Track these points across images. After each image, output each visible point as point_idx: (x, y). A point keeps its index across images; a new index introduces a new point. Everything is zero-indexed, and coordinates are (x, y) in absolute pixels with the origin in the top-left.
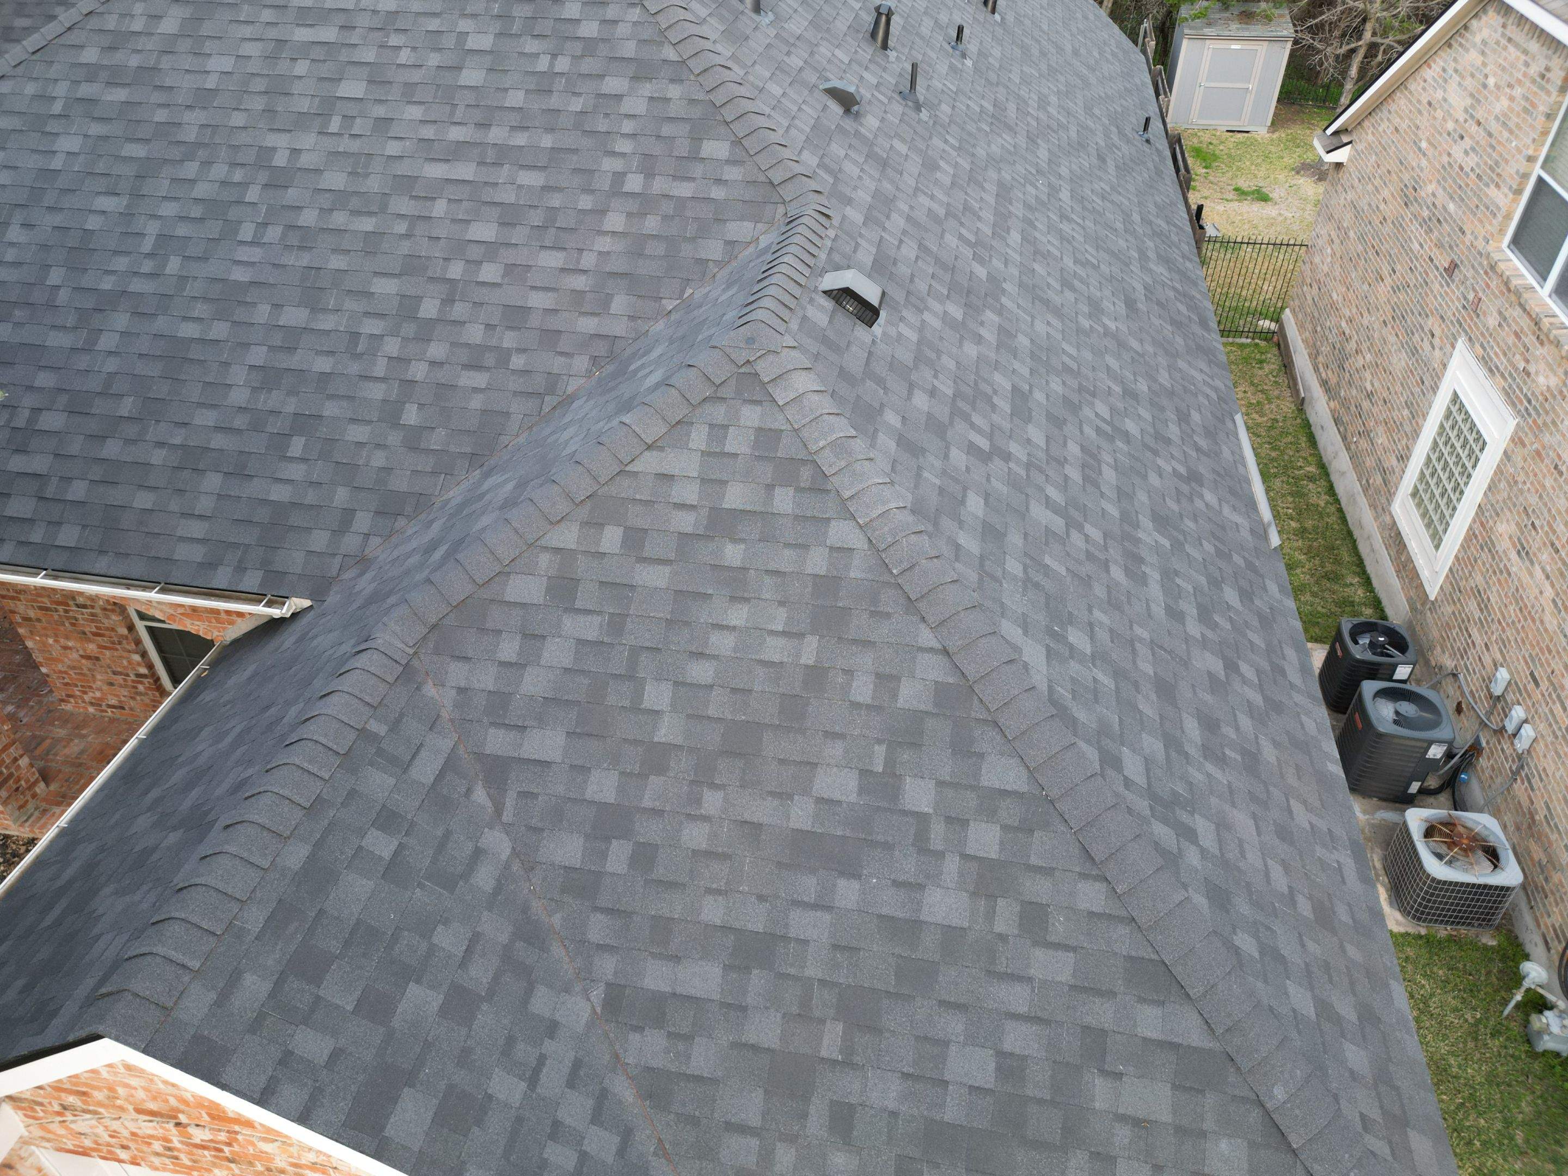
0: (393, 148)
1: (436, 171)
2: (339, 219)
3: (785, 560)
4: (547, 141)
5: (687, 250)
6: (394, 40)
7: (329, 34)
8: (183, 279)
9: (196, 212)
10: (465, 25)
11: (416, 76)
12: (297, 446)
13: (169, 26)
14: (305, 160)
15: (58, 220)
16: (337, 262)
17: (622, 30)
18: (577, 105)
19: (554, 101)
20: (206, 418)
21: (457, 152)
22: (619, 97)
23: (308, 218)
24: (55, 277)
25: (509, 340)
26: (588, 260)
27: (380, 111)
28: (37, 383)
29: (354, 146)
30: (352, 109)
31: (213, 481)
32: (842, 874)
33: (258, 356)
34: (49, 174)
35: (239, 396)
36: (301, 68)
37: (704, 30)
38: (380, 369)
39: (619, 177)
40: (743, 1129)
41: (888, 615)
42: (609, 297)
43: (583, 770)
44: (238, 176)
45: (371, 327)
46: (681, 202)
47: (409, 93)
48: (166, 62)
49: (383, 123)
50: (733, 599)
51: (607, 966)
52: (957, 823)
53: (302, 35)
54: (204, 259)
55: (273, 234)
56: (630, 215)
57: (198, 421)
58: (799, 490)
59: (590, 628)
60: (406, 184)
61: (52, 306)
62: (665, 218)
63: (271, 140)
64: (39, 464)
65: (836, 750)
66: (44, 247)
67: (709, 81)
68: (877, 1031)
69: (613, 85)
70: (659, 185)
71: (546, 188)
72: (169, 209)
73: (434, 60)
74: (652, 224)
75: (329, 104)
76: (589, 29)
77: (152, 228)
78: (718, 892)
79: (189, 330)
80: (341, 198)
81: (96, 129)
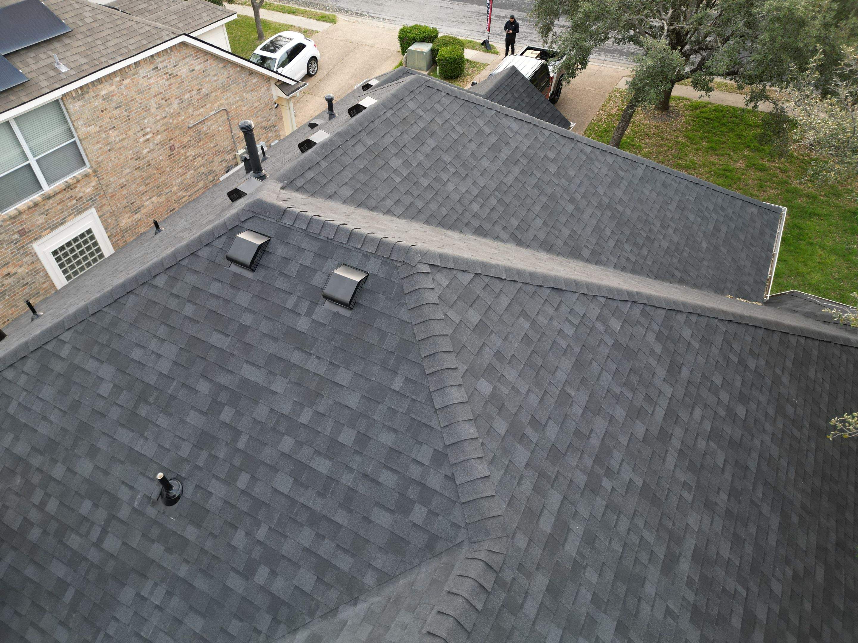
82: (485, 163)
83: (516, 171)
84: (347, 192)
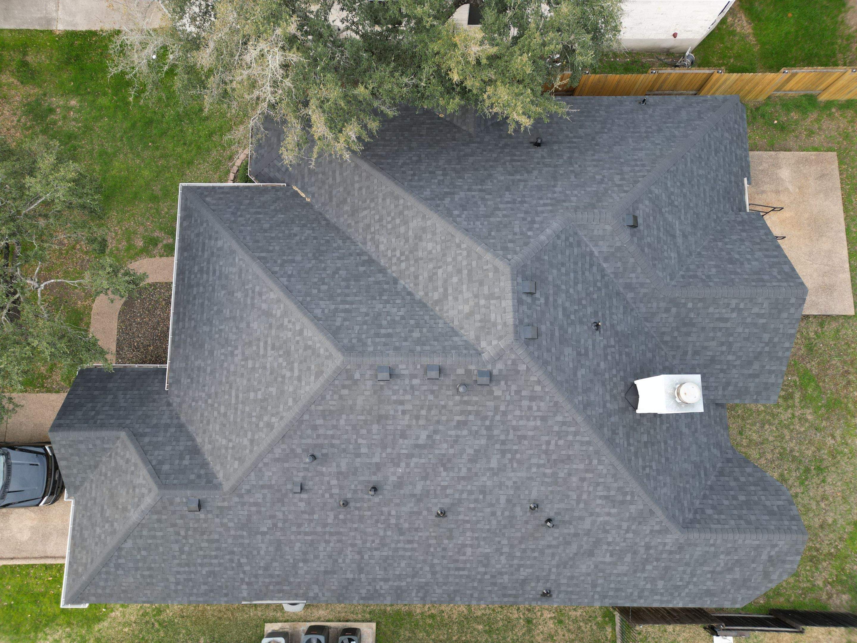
0: (238, 380)
1: (233, 394)
7: (262, 352)
10: (263, 389)
14: (236, 358)
17: (260, 434)
18: (245, 426)
21: (237, 397)
23: (225, 365)
26: (217, 437)
46: (226, 458)
47: (249, 380)
49: (242, 375)
53: (262, 344)
63: (240, 347)
69: (249, 434)
70: (230, 451)
73: (256, 383)
76: (261, 424)
80: (228, 371)
82: (364, 310)
83: (348, 299)
84: (456, 339)
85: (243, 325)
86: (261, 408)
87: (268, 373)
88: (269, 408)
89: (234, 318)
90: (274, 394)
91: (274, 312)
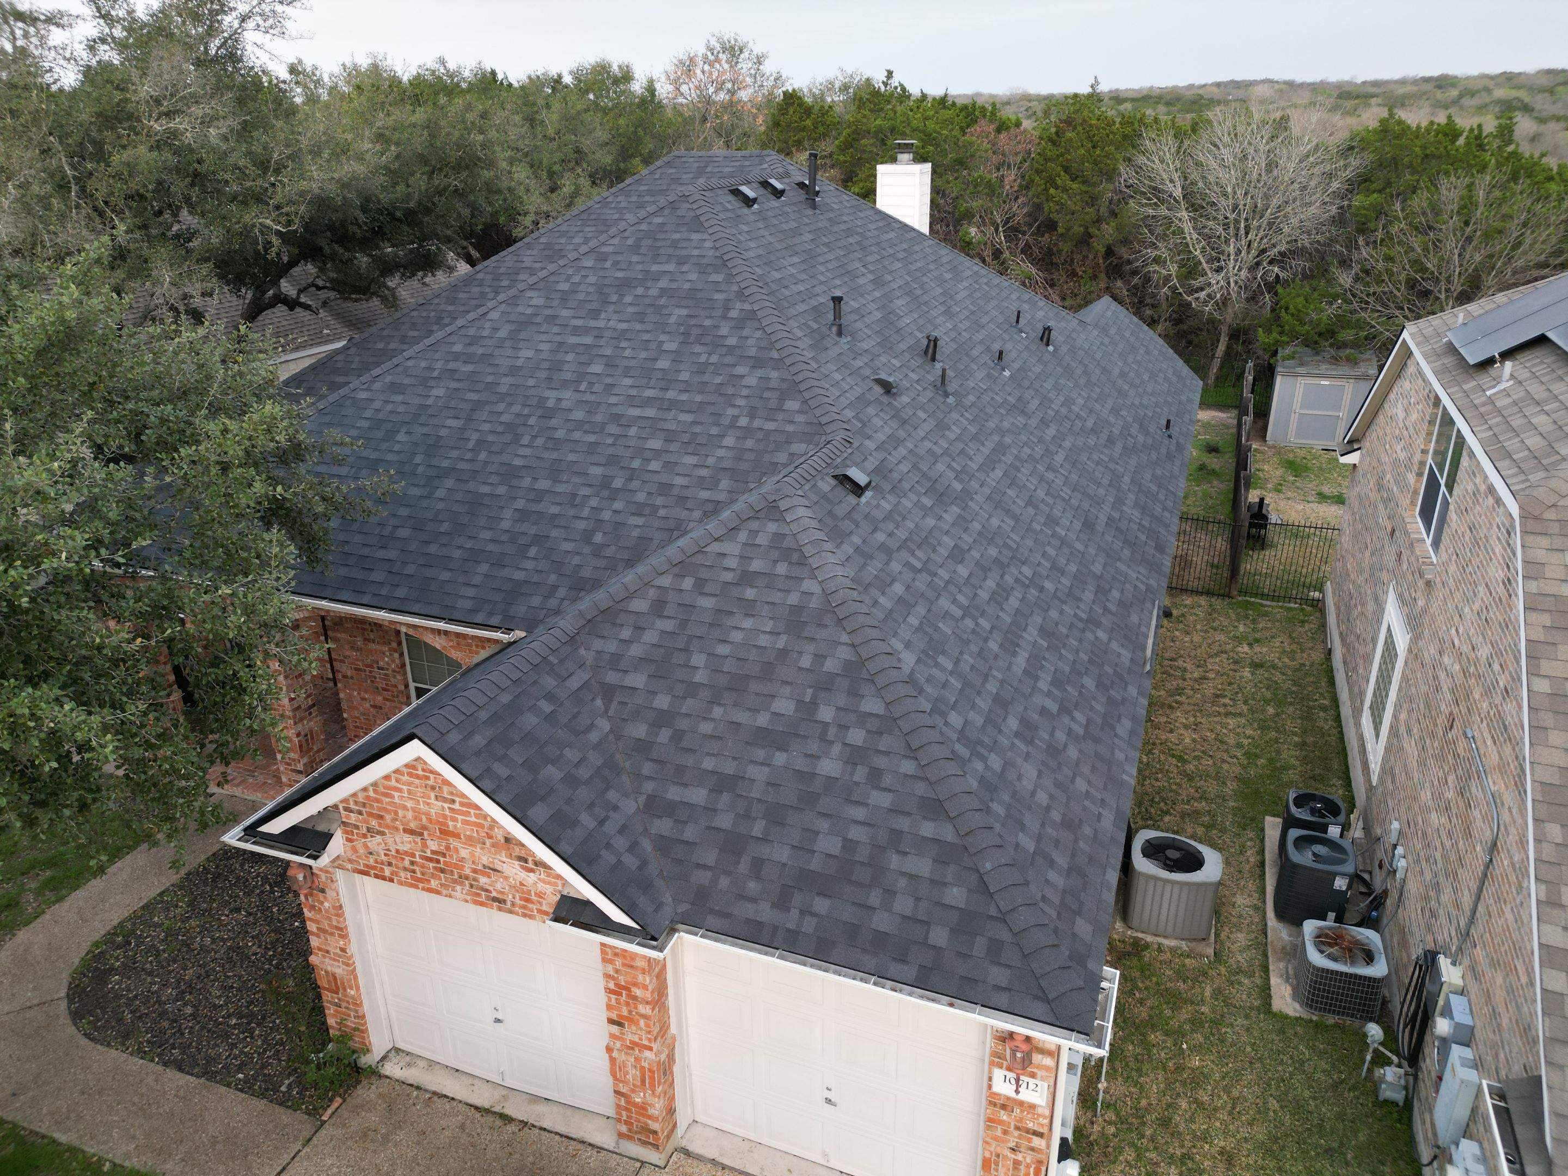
0: (613, 400)
1: (634, 412)
2: (577, 435)
3: (777, 597)
4: (699, 398)
5: (767, 458)
6: (623, 344)
7: (588, 340)
8: (486, 463)
9: (500, 429)
10: (663, 338)
11: (632, 363)
12: (532, 552)
13: (502, 334)
14: (564, 405)
15: (425, 430)
16: (572, 457)
17: (750, 342)
18: (718, 380)
19: (706, 378)
20: (487, 535)
21: (648, 402)
22: (742, 377)
23: (560, 434)
24: (418, 459)
25: (659, 501)
26: (710, 461)
27: (609, 380)
28: (399, 513)
29: (592, 398)
30: (594, 379)
31: (484, 568)
32: (779, 749)
33: (520, 504)
34: (424, 407)
35: (505, 525)
36: (570, 357)
37: (799, 344)
38: (586, 512)
39: (736, 418)
40: (705, 867)
41: (826, 626)
42: (719, 481)
43: (654, 693)
44: (526, 411)
45: (584, 491)
46: (768, 433)
47: (627, 372)
48: (497, 352)
49: (610, 387)
50: (746, 615)
51: (649, 787)
52: (844, 728)
53: (573, 340)
54: (500, 453)
55: (540, 441)
56: (738, 438)
57: (481, 536)
58: (790, 563)
59: (668, 625)
60: (616, 418)
61: (414, 474)
62: (758, 440)
63: (547, 393)
64: (392, 554)
65: (787, 690)
66: (416, 444)
67: (794, 369)
68: (783, 825)
69: (740, 370)
70: (757, 423)
71: (694, 423)
72: (486, 427)
73: (644, 355)
74: (749, 443)
75: (581, 376)
76: (732, 341)
77: (475, 436)
78: (714, 755)
79: (485, 489)
80: (579, 424)
81: (454, 385)
85: (505, 384)
86: (699, 341)
87: (638, 327)
88: (707, 323)
89: (477, 406)
90: (684, 312)
91: (529, 311)
